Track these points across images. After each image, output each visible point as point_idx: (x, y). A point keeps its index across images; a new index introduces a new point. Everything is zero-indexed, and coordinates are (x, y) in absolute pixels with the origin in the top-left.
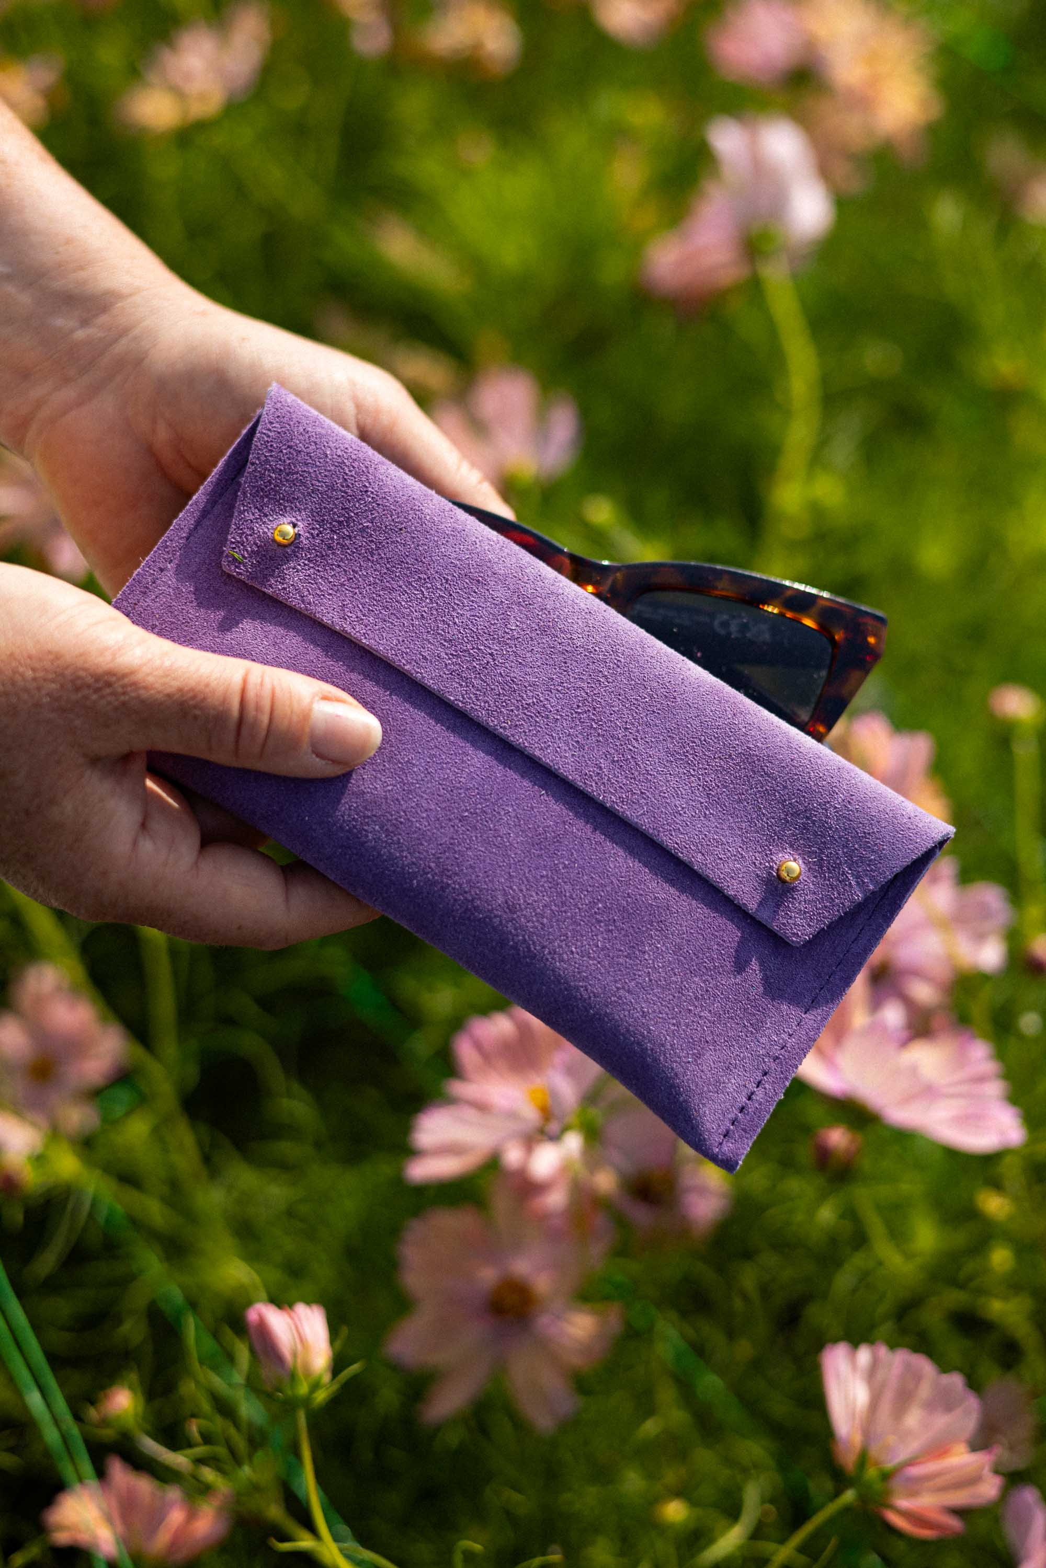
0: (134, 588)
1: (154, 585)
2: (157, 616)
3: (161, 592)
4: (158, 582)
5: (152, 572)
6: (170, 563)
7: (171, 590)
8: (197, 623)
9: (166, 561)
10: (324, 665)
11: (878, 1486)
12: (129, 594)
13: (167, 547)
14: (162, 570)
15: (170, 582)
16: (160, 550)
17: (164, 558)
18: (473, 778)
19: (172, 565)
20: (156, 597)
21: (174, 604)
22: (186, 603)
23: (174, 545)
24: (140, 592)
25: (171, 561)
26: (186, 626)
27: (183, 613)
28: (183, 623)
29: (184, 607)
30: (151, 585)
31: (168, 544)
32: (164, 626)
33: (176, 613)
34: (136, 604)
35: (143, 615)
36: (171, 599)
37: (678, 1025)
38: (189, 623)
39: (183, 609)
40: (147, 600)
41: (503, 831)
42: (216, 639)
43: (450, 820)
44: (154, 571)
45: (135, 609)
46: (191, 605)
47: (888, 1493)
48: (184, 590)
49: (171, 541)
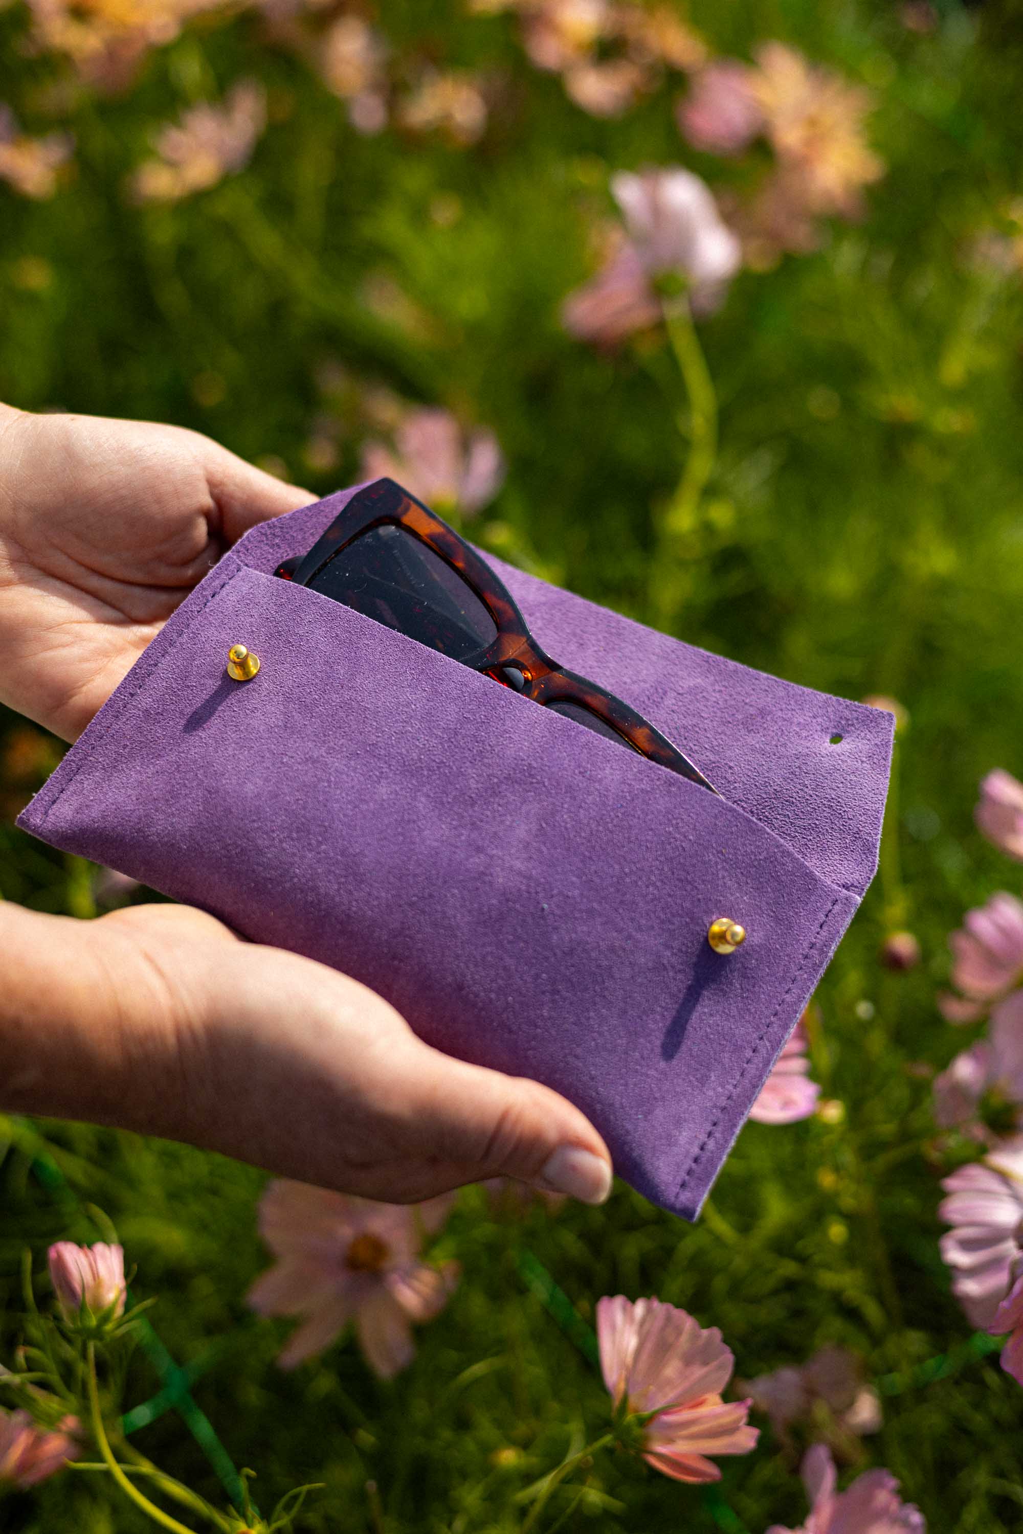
0: (107, 713)
1: (125, 709)
2: (128, 737)
3: (131, 715)
4: (129, 706)
5: (123, 697)
6: (139, 689)
7: (141, 713)
8: (164, 741)
9: (136, 687)
10: (279, 770)
11: (637, 1431)
12: (102, 718)
13: (136, 673)
14: (132, 695)
15: (140, 706)
16: (131, 677)
17: (134, 685)
18: (420, 865)
19: (141, 690)
20: (128, 719)
21: (144, 725)
22: (154, 724)
23: (143, 672)
24: (112, 715)
25: (141, 686)
26: (154, 744)
27: (151, 732)
28: (151, 742)
29: (153, 727)
30: (123, 709)
31: (137, 671)
32: (134, 746)
33: (145, 733)
34: (108, 727)
35: (115, 737)
36: (141, 721)
37: (626, 1085)
38: (156, 741)
39: (151, 729)
40: (119, 723)
41: (450, 912)
42: (182, 755)
43: (400, 906)
44: (125, 696)
45: (108, 732)
46: (159, 725)
47: (646, 1439)
48: (152, 712)
49: (141, 668)
